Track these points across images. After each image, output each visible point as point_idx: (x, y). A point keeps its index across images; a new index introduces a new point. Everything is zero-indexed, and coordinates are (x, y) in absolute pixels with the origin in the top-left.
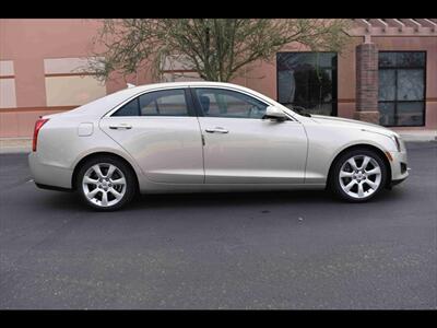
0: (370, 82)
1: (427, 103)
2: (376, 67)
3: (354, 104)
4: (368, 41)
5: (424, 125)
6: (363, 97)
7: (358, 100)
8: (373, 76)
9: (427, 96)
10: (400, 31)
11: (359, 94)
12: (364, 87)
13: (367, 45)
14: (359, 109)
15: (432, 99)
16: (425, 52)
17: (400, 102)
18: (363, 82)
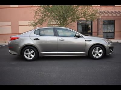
0: (101, 28)
1: (115, 33)
2: (102, 24)
3: (97, 33)
4: (100, 18)
5: (114, 38)
6: (99, 31)
7: (98, 32)
8: (102, 26)
9: (115, 31)
10: (108, 15)
11: (98, 30)
12: (99, 29)
13: (100, 19)
14: (98, 34)
15: (116, 32)
16: (114, 20)
17: (108, 32)
18: (99, 28)
